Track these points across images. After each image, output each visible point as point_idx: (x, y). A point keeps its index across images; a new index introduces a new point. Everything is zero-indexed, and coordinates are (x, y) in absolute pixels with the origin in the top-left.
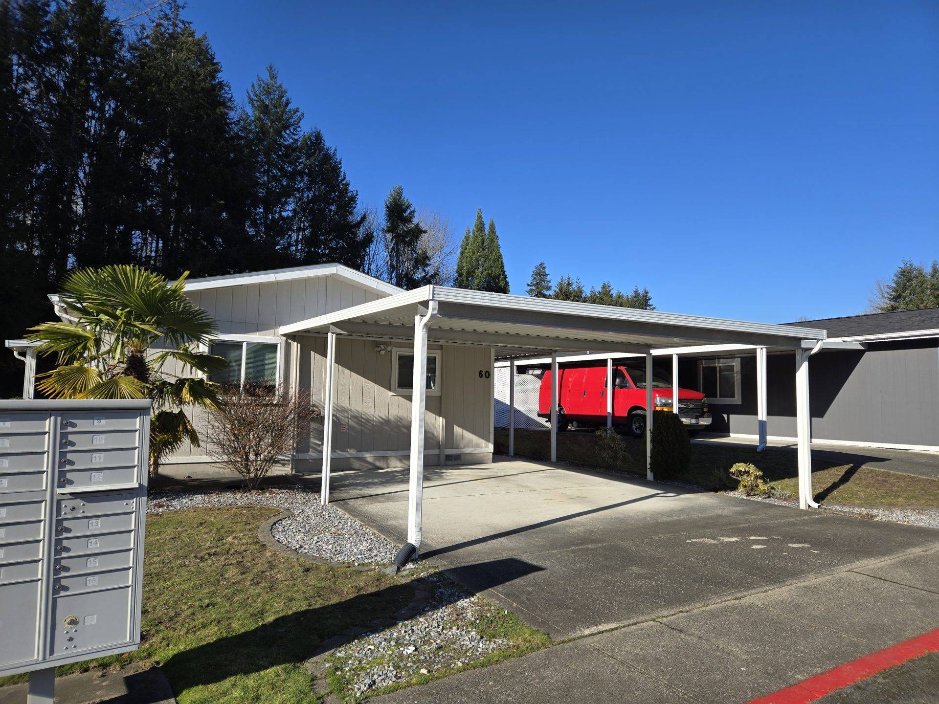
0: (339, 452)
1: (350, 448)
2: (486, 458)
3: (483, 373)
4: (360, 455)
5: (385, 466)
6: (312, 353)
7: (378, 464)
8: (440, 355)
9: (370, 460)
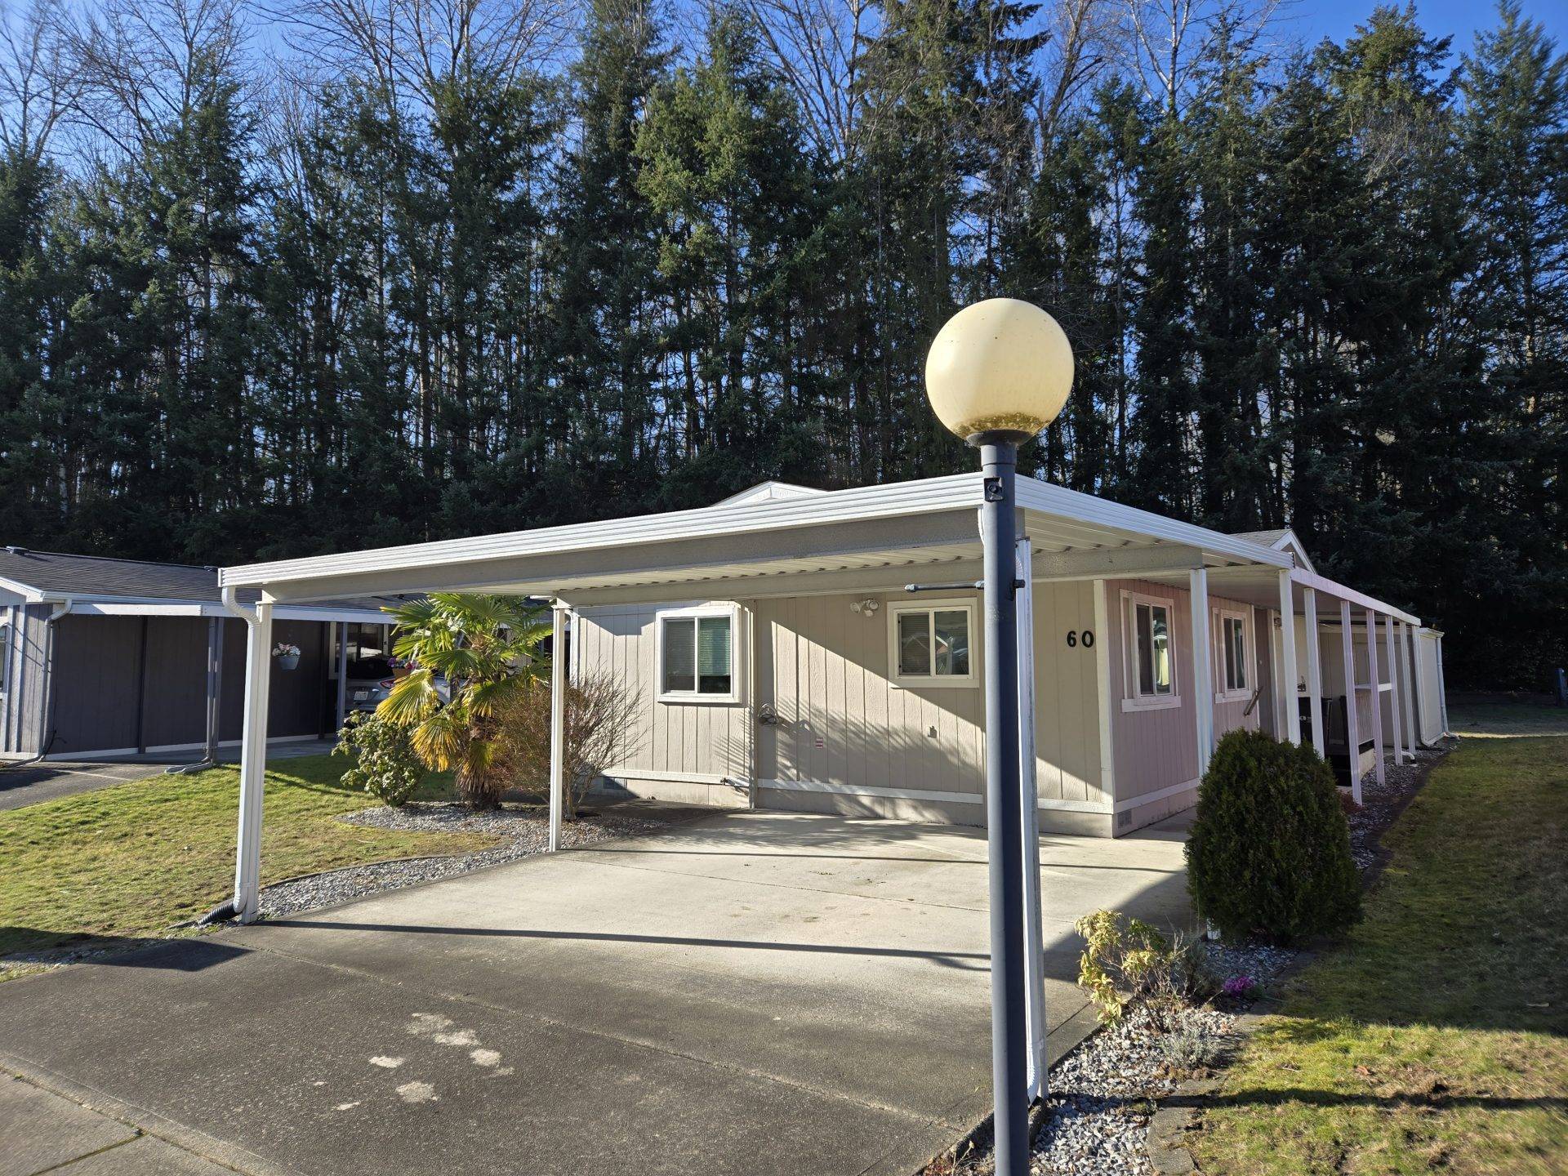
0: (817, 782)
1: (833, 778)
2: (1097, 825)
3: (1078, 637)
4: (847, 790)
5: (889, 814)
6: (774, 624)
7: (879, 810)
8: (975, 607)
9: (866, 801)
